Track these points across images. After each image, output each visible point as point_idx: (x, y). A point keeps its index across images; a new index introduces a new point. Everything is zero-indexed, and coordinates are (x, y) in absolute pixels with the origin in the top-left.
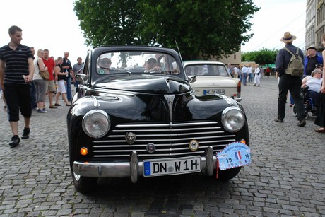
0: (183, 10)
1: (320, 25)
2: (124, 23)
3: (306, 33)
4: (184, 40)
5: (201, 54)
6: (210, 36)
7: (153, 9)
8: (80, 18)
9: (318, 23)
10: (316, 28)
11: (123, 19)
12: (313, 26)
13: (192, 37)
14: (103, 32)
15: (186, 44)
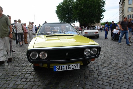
0: (84, 11)
1: (123, 15)
2: (69, 15)
3: (119, 17)
4: (85, 20)
5: (89, 23)
6: (92, 18)
7: (76, 11)
8: (57, 14)
9: (122, 14)
10: (122, 16)
11: (68, 14)
12: (121, 15)
13: (87, 19)
14: (63, 18)
15: (85, 21)
